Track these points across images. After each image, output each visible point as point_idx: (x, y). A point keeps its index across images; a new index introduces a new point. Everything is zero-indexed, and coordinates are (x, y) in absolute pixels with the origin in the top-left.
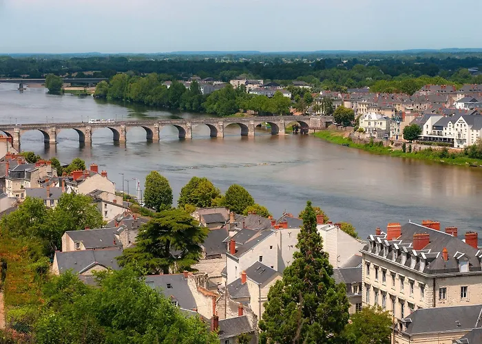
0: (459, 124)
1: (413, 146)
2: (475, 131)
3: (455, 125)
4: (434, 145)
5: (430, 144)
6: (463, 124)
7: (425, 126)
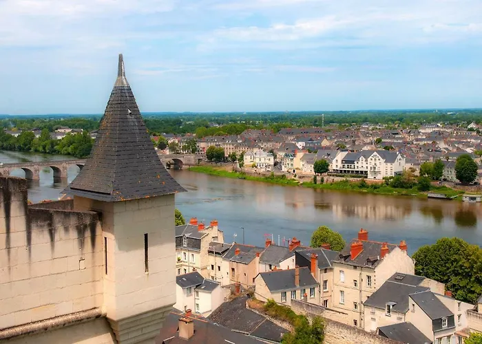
0: (373, 159)
1: (325, 179)
2: (389, 164)
3: (369, 159)
4: (347, 176)
5: (343, 176)
6: (377, 159)
7: (334, 161)
